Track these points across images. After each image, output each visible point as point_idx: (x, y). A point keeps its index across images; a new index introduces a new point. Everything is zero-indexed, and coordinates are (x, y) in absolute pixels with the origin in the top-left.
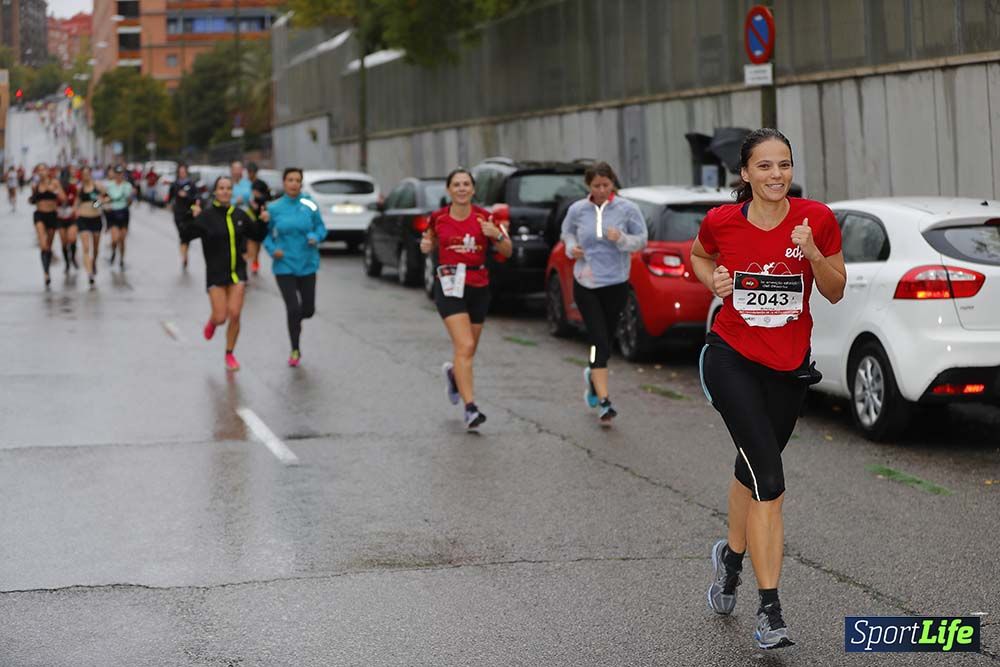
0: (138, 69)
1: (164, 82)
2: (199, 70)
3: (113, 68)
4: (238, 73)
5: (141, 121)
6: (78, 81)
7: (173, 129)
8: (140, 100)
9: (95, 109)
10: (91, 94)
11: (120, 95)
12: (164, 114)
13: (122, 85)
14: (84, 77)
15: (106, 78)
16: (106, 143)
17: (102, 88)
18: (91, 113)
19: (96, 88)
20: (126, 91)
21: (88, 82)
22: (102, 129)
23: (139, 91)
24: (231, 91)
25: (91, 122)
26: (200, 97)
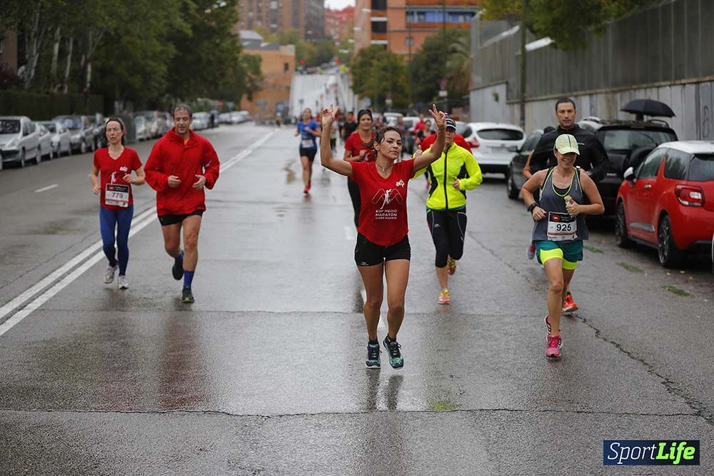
0: (385, 46)
1: (402, 56)
2: (427, 48)
3: (367, 45)
4: (454, 51)
5: (385, 83)
6: (342, 54)
7: (408, 90)
8: (385, 69)
9: (354, 74)
10: (352, 63)
11: (371, 65)
12: (402, 80)
13: (373, 58)
14: (346, 52)
15: (362, 52)
16: (361, 98)
17: (359, 59)
18: (351, 76)
19: (355, 60)
20: (375, 62)
21: (350, 54)
22: (358, 88)
23: (385, 62)
24: (448, 64)
25: (351, 83)
26: (428, 69)
